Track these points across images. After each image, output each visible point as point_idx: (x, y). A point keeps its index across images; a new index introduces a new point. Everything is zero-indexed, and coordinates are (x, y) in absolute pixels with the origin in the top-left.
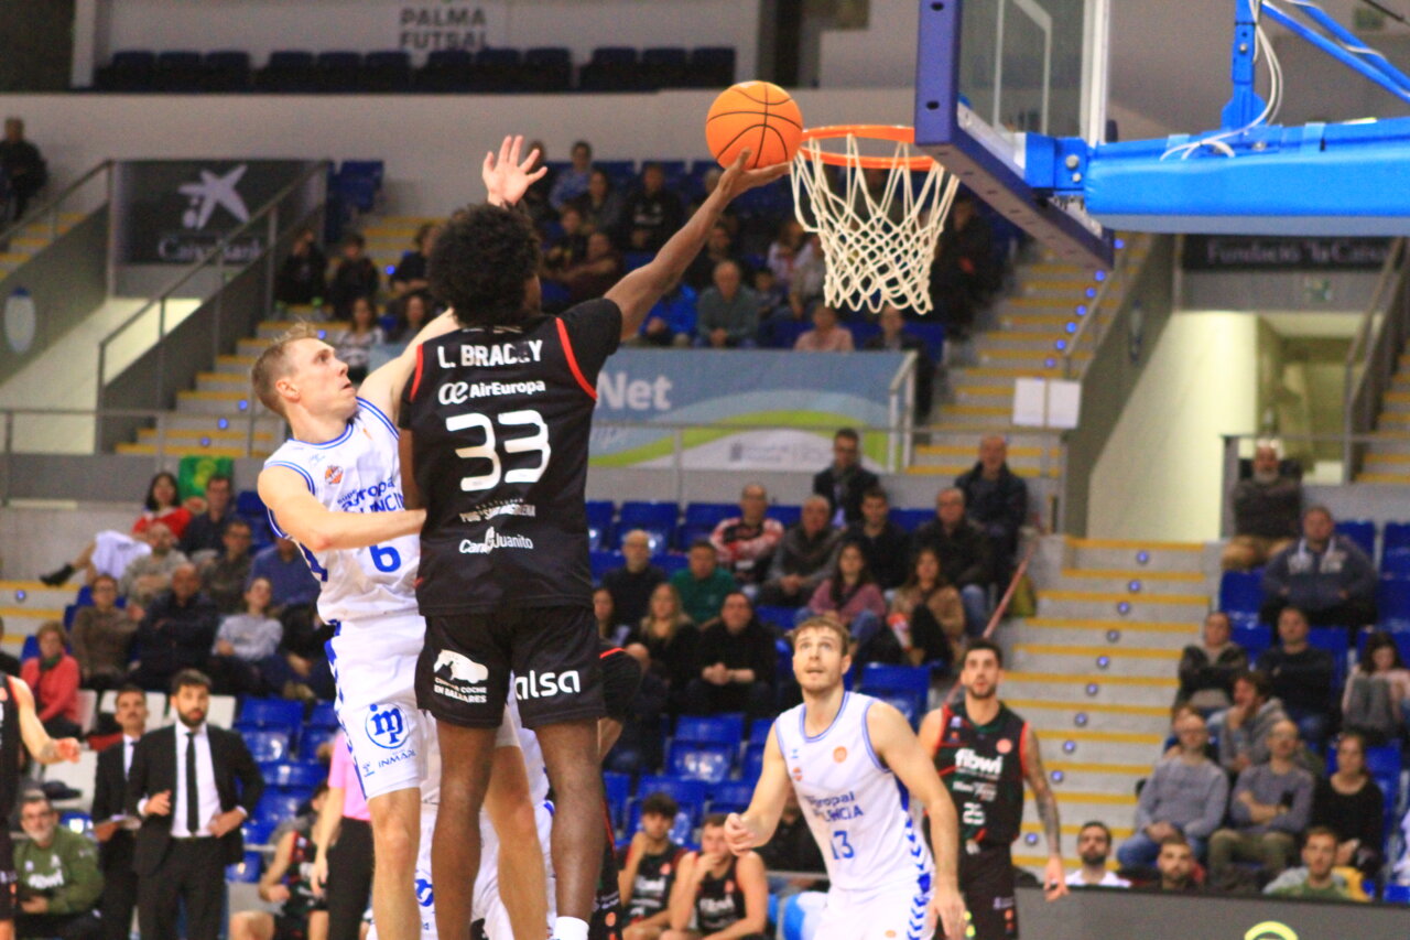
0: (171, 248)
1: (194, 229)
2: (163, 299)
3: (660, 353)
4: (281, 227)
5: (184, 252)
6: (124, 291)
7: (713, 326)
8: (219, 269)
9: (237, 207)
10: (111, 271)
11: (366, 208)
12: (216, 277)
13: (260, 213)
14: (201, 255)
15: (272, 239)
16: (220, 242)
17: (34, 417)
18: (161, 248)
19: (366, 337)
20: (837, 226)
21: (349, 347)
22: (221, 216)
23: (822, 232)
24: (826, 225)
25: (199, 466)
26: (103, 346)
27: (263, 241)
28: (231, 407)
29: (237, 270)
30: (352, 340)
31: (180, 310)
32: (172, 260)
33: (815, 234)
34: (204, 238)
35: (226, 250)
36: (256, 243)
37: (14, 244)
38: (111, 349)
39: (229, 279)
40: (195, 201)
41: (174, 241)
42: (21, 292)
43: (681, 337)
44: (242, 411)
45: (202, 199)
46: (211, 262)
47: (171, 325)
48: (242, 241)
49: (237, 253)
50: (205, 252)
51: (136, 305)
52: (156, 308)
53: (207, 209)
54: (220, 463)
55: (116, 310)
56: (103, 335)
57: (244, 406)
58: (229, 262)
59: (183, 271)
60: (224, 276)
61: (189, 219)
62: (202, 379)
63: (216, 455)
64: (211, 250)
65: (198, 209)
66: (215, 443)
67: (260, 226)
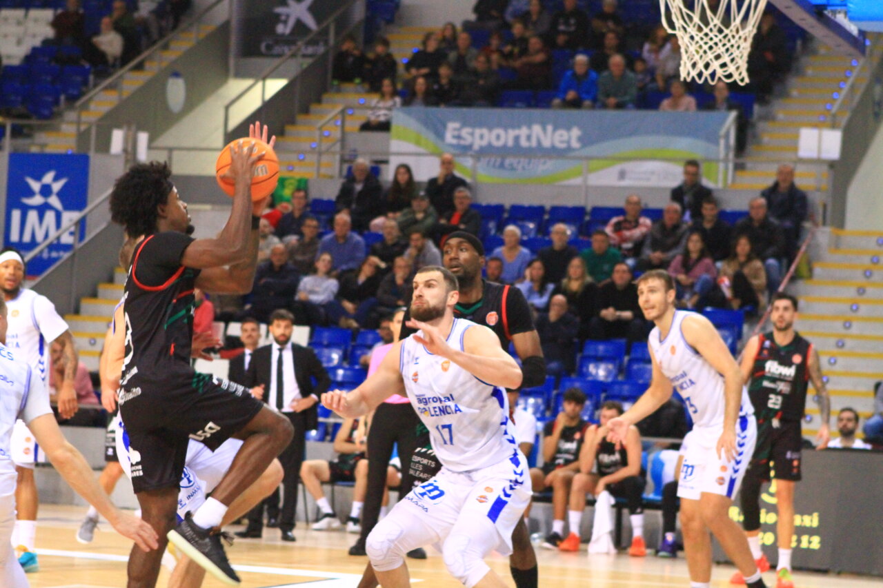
0: (269, 47)
1: (283, 35)
2: (264, 79)
3: (574, 112)
4: (337, 33)
5: (277, 50)
6: (240, 75)
7: (608, 96)
8: (300, 60)
9: (310, 21)
10: (232, 62)
11: (390, 21)
12: (296, 66)
13: (324, 25)
14: (287, 50)
15: (332, 41)
16: (300, 43)
17: (184, 153)
18: (263, 47)
19: (389, 103)
20: (688, 29)
21: (380, 109)
22: (300, 27)
23: (679, 33)
24: (682, 29)
25: (287, 183)
26: (227, 108)
27: (326, 42)
28: (306, 146)
29: (309, 61)
30: (381, 105)
31: (275, 86)
32: (269, 54)
33: (674, 36)
34: (289, 40)
35: (303, 48)
36: (321, 43)
37: (173, 45)
38: (233, 110)
39: (305, 66)
40: (283, 18)
41: (271, 42)
42: (176, 75)
43: (587, 103)
44: (314, 149)
45: (288, 16)
46: (293, 56)
47: (269, 95)
48: (311, 43)
49: (310, 50)
50: (290, 50)
51: (247, 83)
52: (260, 84)
53: (291, 23)
54: (300, 181)
55: (235, 86)
56: (227, 102)
57: (314, 146)
58: (304, 56)
59: (277, 61)
60: (302, 64)
61: (280, 29)
62: (289, 129)
63: (298, 177)
64: (294, 48)
65: (285, 22)
66: (296, 170)
67: (324, 33)
